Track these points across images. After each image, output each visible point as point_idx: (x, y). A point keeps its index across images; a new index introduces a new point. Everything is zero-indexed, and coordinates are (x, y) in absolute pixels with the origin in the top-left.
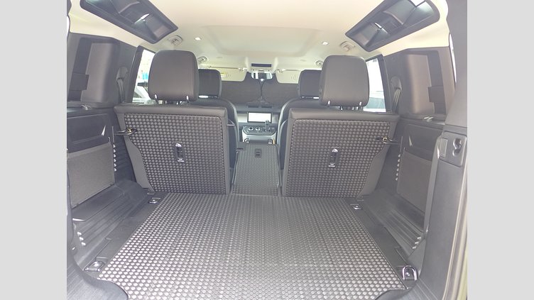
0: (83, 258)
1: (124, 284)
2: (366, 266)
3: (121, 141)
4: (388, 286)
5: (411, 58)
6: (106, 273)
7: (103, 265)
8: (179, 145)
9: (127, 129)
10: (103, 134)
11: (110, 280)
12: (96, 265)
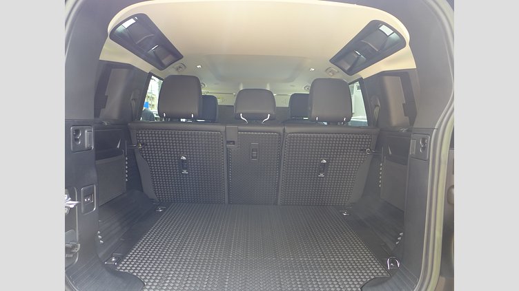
0: (102, 254)
1: (140, 274)
3: (132, 155)
4: (375, 274)
5: (387, 79)
6: (123, 266)
7: (119, 260)
8: (184, 158)
9: (138, 144)
10: (118, 147)
11: (127, 271)
12: (113, 260)
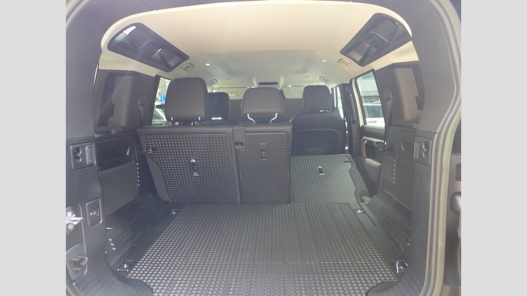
0: (115, 260)
1: (149, 281)
2: (363, 262)
3: (143, 159)
4: (382, 278)
5: (398, 72)
6: (134, 273)
7: (131, 267)
8: (194, 161)
9: (148, 149)
10: (128, 153)
11: (137, 278)
12: (126, 266)
